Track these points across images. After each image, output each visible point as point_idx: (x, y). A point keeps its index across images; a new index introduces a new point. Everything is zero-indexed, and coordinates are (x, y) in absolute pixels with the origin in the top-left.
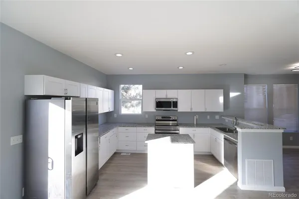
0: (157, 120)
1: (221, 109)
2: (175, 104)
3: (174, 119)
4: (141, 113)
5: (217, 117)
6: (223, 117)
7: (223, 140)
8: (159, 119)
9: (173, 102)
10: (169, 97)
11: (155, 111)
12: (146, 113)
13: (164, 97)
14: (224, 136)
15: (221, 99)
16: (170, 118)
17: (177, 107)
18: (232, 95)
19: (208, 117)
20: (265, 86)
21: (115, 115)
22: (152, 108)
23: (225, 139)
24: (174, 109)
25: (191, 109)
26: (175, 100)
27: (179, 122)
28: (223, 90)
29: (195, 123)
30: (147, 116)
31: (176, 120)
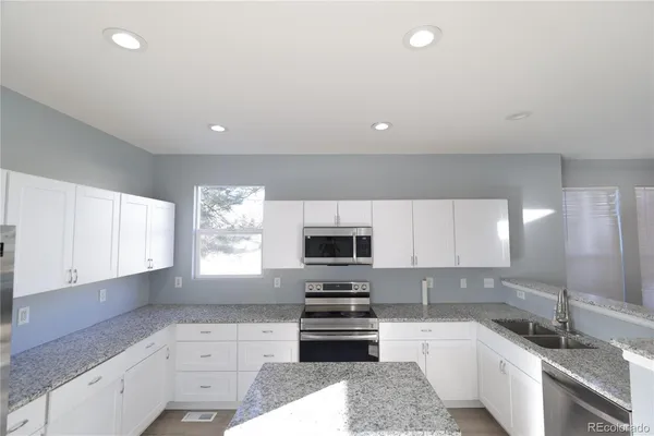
0: (309, 295)
1: (503, 259)
2: (365, 246)
3: (360, 290)
4: (259, 272)
5: (489, 283)
6: (505, 283)
7: (539, 376)
8: (314, 290)
9: (359, 238)
10: (343, 222)
11: (302, 266)
12: (276, 272)
13: (331, 222)
14: (543, 362)
15: (503, 229)
16: (350, 287)
17: (369, 254)
18: (531, 215)
19: (463, 283)
20: (614, 192)
21: (179, 282)
22: (292, 257)
23: (550, 376)
24: (362, 260)
25: (414, 260)
26: (363, 233)
27: (376, 301)
28: (506, 201)
29: (425, 303)
30: (277, 283)
31: (365, 295)
